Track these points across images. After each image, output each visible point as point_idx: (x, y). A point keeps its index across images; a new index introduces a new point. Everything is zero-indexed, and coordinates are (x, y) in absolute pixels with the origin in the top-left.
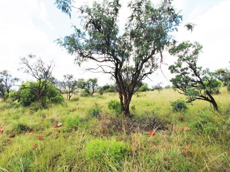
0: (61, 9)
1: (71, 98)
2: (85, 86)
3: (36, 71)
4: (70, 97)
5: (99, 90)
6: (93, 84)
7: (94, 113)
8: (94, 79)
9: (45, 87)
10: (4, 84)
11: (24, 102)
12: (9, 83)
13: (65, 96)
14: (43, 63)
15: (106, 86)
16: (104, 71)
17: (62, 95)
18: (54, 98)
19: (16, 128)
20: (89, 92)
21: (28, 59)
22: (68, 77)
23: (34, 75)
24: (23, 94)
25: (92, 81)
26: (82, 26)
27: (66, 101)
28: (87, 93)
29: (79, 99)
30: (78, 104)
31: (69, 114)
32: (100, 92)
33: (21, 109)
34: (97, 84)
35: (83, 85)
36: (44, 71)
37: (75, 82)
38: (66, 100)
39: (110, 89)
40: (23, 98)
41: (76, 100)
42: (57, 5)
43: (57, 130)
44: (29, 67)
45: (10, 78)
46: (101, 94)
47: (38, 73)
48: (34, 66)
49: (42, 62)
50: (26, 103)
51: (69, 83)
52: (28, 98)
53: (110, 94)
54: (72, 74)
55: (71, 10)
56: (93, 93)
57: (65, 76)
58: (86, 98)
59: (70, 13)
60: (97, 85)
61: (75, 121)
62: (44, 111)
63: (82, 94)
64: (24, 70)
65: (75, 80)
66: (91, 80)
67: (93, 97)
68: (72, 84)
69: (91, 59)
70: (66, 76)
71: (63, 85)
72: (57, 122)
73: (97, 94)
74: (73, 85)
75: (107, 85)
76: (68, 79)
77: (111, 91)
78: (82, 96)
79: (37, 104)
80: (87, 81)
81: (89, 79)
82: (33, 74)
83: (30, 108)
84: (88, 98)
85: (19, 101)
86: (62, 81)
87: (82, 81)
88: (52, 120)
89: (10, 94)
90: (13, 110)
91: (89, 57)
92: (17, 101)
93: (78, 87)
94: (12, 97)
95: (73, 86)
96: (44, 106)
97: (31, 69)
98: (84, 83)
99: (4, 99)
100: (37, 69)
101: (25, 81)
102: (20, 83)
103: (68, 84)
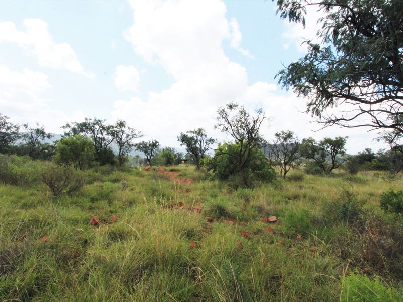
0: (288, 16)
1: (288, 174)
2: (316, 153)
3: (237, 128)
4: (286, 172)
5: (348, 163)
6: (334, 150)
7: (345, 214)
8: (335, 139)
9: (249, 152)
10: (199, 147)
11: (221, 174)
12: (203, 145)
13: (278, 169)
14: (247, 115)
15: (366, 155)
16: (378, 123)
17: (273, 167)
18: (260, 172)
19: (213, 210)
20: (322, 166)
21: (228, 111)
22: (282, 137)
23: (234, 135)
24: (219, 162)
25: (331, 145)
26: (321, 36)
27: (278, 179)
28: (319, 168)
29: (304, 179)
30: (301, 187)
31: (286, 203)
32: (349, 168)
33: (217, 182)
34: (342, 150)
35: (310, 152)
36: (248, 128)
37: (295, 145)
38: (278, 176)
39: (374, 162)
40: (220, 167)
41: (298, 178)
42: (280, 12)
43: (269, 228)
44: (229, 123)
45: (205, 138)
46: (353, 171)
47: (240, 131)
48: (234, 120)
49: (245, 114)
50: (223, 175)
51: (285, 147)
52: (226, 168)
53: (375, 174)
54: (291, 131)
55: (306, 13)
56: (333, 168)
57: (277, 135)
58: (318, 177)
59: (304, 19)
60: (343, 152)
61: (302, 220)
62: (247, 191)
63: (308, 169)
64: (222, 127)
65: (297, 142)
66: (328, 141)
67: (334, 176)
68: (290, 149)
69: (349, 100)
70: (280, 134)
71: (275, 150)
72: (268, 215)
73: (342, 171)
74: (291, 152)
75: (367, 153)
76: (282, 140)
77: (378, 168)
78: (308, 172)
79: (237, 178)
80: (320, 143)
81: (323, 140)
82: (232, 133)
83: (229, 183)
84: (320, 178)
85: (214, 171)
86: (272, 143)
87: (310, 144)
88: (260, 209)
89: (204, 160)
90: (208, 184)
91: (343, 96)
92: (212, 171)
93: (302, 155)
94: (207, 164)
95: (293, 152)
96: (246, 183)
97: (231, 125)
98: (313, 148)
99: (198, 166)
100: (239, 126)
101: (222, 144)
102: (215, 146)
103: (282, 148)
